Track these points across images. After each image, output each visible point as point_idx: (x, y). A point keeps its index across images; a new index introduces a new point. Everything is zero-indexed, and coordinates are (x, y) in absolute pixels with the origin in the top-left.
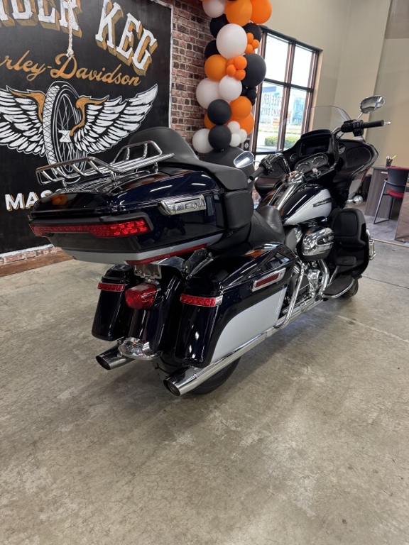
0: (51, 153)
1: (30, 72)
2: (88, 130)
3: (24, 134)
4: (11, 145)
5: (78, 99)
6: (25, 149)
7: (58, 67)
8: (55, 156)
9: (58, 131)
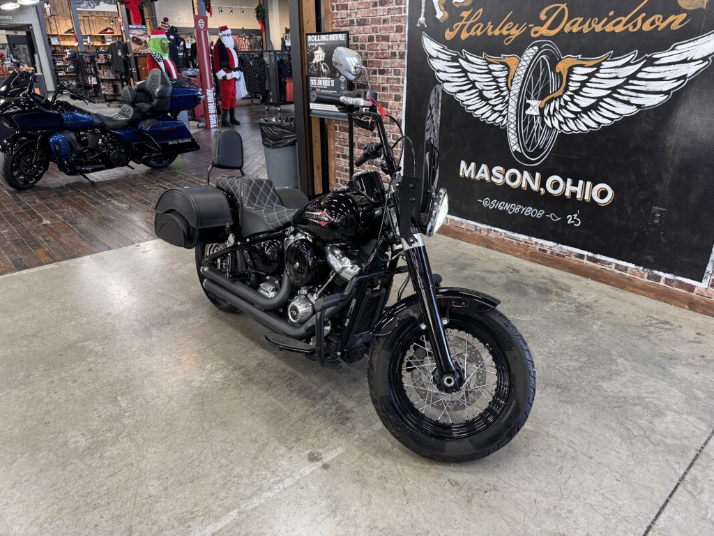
0: (512, 126)
1: (509, 35)
2: (566, 102)
3: (489, 102)
4: (476, 113)
5: (561, 60)
6: (487, 118)
7: (541, 24)
8: (517, 129)
9: (525, 100)
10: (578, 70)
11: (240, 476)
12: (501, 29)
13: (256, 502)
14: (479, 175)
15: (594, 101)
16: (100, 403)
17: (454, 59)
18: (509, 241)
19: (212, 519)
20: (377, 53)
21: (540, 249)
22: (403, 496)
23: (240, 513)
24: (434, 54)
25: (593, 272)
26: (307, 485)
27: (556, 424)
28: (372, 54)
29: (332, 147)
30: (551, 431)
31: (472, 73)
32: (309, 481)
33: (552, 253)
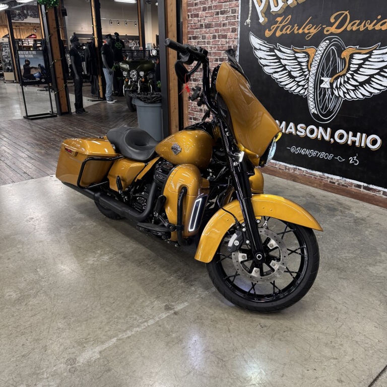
0: (311, 96)
1: (309, 33)
2: (348, 79)
3: (296, 79)
4: (286, 87)
5: (345, 49)
6: (294, 90)
7: (331, 25)
8: (314, 98)
9: (320, 77)
10: (357, 56)
11: (118, 318)
12: (303, 29)
13: (129, 333)
14: (288, 130)
15: (367, 77)
16: (26, 273)
17: (271, 50)
18: (309, 176)
19: (99, 343)
20: (218, 47)
21: (330, 182)
22: (227, 333)
23: (118, 340)
24: (258, 47)
25: (367, 197)
26: (163, 324)
27: (335, 292)
28: (215, 48)
29: (187, 112)
30: (332, 296)
31: (284, 59)
32: (165, 322)
33: (339, 184)
